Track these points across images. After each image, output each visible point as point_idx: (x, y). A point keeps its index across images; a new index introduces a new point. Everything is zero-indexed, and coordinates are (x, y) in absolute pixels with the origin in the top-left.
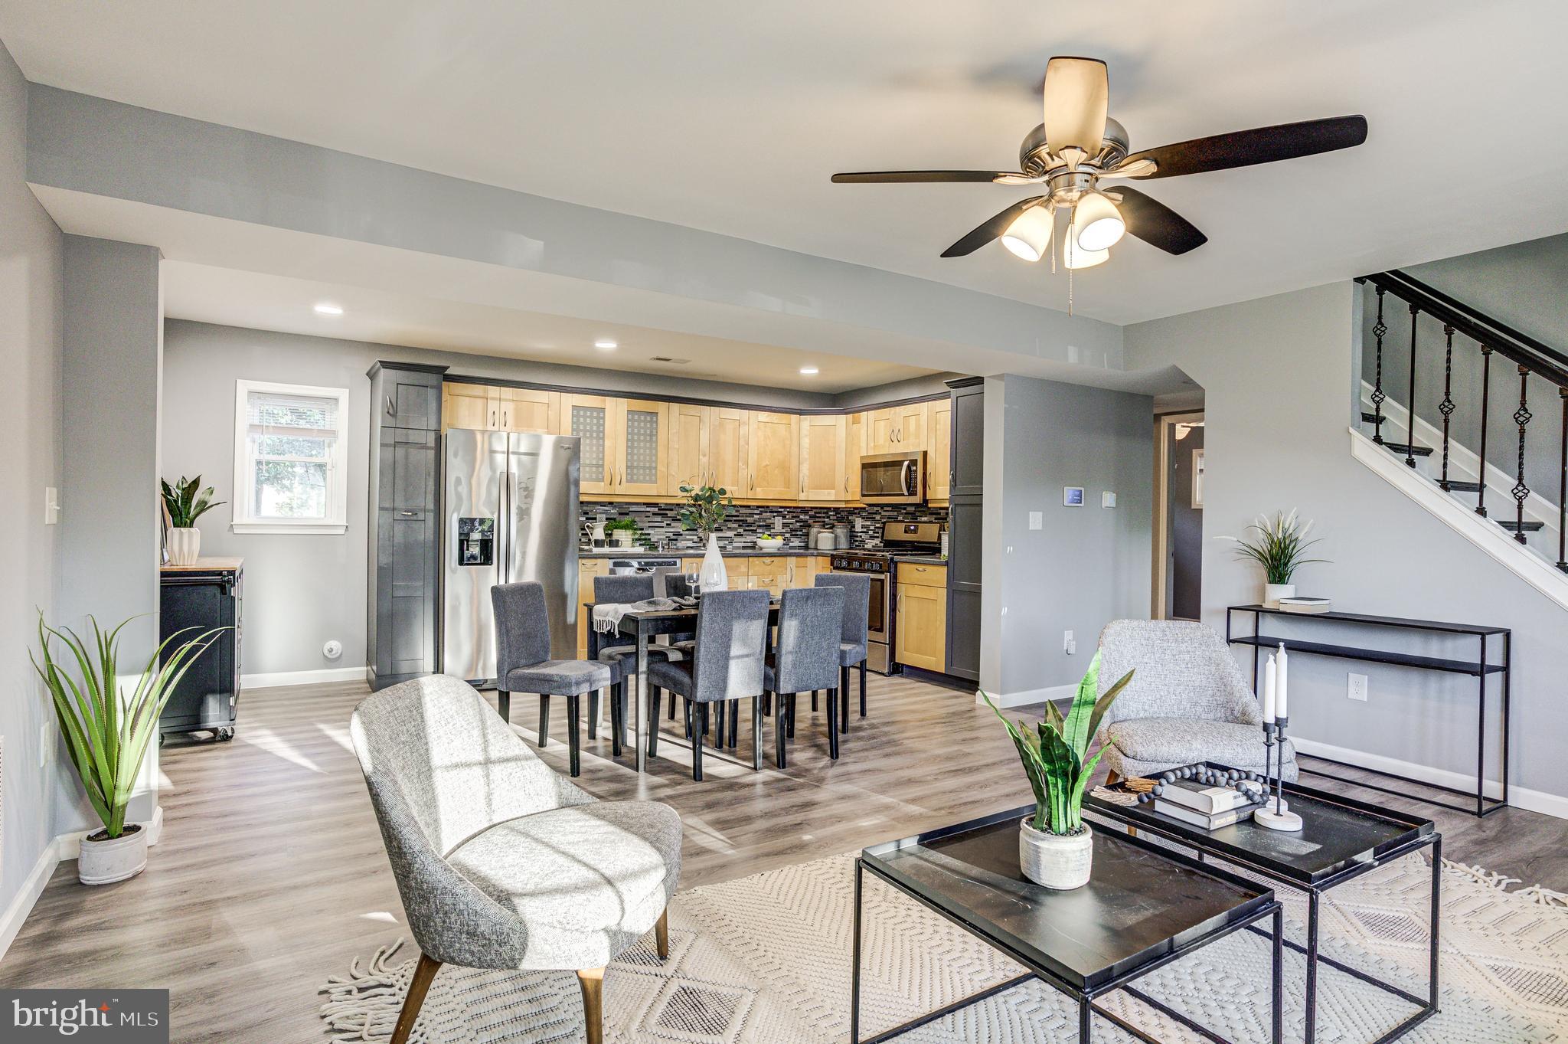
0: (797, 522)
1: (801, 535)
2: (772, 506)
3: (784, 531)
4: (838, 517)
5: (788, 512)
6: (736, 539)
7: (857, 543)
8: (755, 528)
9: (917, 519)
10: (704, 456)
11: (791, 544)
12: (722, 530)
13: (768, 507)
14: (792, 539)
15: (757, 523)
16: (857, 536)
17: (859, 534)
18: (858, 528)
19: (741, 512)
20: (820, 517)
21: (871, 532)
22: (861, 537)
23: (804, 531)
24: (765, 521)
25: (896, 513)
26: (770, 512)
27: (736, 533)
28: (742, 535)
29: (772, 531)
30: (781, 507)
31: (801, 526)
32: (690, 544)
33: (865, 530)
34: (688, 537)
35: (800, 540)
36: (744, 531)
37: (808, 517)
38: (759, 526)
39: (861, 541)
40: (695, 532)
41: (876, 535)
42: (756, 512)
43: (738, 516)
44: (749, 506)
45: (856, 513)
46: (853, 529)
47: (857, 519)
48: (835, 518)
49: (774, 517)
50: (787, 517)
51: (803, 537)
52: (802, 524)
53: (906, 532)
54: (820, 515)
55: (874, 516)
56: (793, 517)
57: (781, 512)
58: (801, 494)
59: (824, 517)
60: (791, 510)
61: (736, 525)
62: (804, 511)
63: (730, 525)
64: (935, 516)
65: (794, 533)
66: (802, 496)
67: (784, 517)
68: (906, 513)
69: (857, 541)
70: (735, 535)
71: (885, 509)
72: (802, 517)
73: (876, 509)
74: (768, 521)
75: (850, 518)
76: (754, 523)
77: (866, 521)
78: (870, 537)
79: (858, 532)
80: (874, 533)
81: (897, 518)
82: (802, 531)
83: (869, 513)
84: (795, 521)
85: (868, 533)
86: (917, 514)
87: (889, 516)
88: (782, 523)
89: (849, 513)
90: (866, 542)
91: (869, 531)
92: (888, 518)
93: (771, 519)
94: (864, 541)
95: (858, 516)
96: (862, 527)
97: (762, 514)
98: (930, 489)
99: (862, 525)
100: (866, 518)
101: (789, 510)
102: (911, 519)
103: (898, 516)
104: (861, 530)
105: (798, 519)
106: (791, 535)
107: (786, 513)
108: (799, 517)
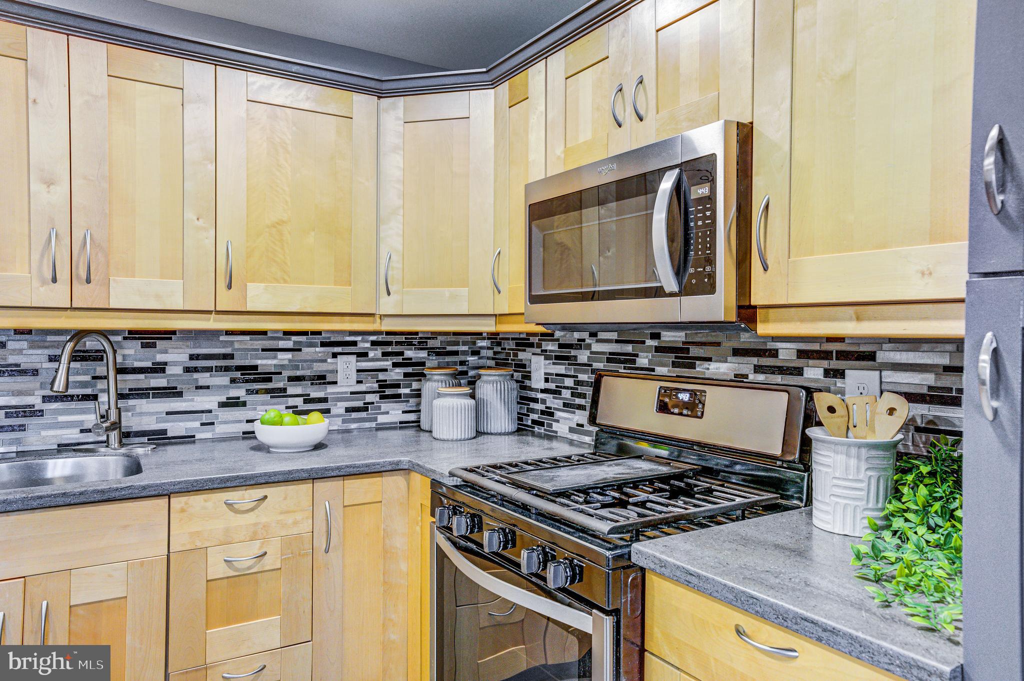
0: (395, 365)
1: (406, 395)
2: (328, 331)
3: (362, 388)
4: (495, 353)
5: (374, 343)
7: (535, 417)
8: (281, 385)
9: (693, 366)
11: (382, 419)
12: (180, 394)
13: (319, 333)
14: (385, 406)
15: (286, 373)
16: (535, 400)
17: (540, 396)
18: (537, 381)
19: (237, 346)
20: (456, 353)
21: (566, 394)
22: (544, 401)
25: (629, 348)
26: (323, 344)
28: (244, 404)
29: (331, 389)
31: (406, 375)
32: (73, 435)
33: (552, 386)
34: (62, 418)
35: (404, 406)
36: (249, 392)
37: (423, 354)
38: (291, 379)
39: (543, 412)
40: (90, 404)
41: (578, 401)
42: (282, 344)
43: (231, 356)
44: (264, 333)
46: (527, 383)
47: (535, 359)
48: (490, 353)
49: (335, 355)
50: (371, 354)
52: (410, 370)
53: (663, 408)
54: (455, 348)
55: (573, 352)
56: (385, 354)
57: (354, 344)
58: (384, 298)
59: (464, 353)
60: (380, 338)
61: (223, 380)
62: (411, 338)
63: (203, 378)
64: (755, 360)
65: (388, 392)
66: (387, 305)
67: (362, 355)
68: (658, 349)
69: (533, 411)
70: (222, 405)
71: (602, 335)
72: (409, 353)
73: (577, 335)
74: (319, 368)
75: (521, 355)
76: (280, 373)
77: (554, 364)
78: (565, 405)
79: (536, 390)
80: (573, 395)
81: (634, 362)
82: (410, 386)
83: (561, 346)
84: (390, 363)
85: (560, 393)
86: (694, 351)
87: (610, 354)
88: (358, 371)
89: (517, 345)
90: (558, 414)
91: (563, 390)
92: (609, 360)
93: (325, 361)
94: (552, 414)
95: (538, 351)
96: (547, 380)
97: (300, 350)
98: (766, 269)
99: (546, 374)
100: (557, 358)
101: (373, 338)
102: (674, 365)
103: (637, 355)
104: (542, 385)
105: (399, 359)
106: (382, 397)
107: (368, 345)
108: (401, 354)
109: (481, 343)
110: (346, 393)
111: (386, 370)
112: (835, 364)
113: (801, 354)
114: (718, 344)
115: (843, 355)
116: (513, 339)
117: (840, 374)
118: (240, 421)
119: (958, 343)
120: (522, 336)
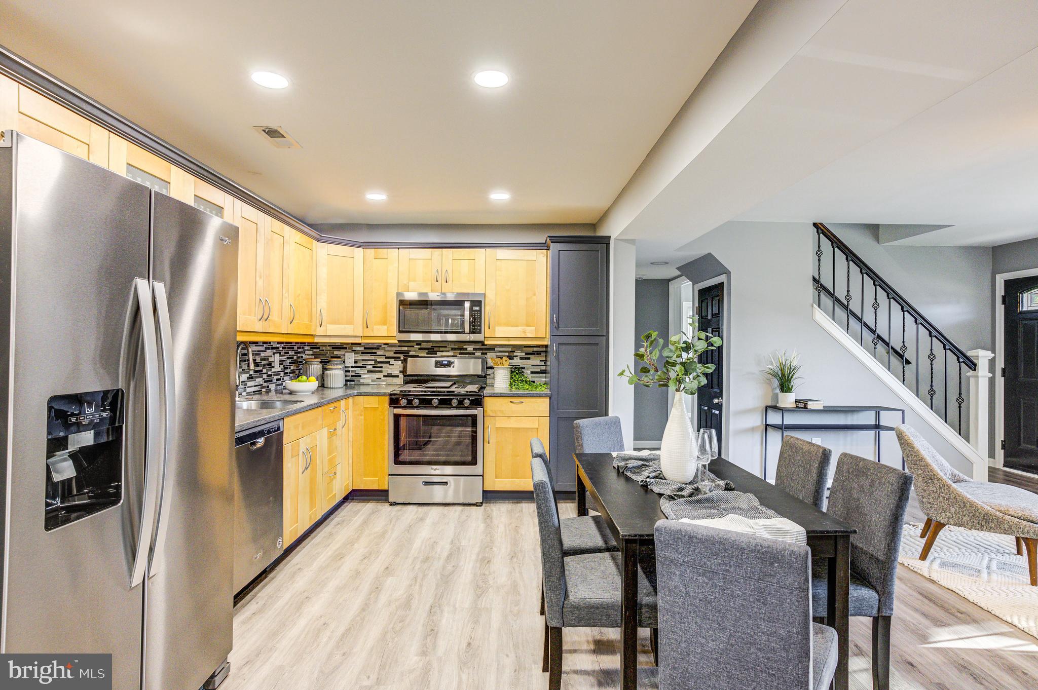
0: (288, 358)
1: (290, 373)
3: (280, 369)
5: (283, 348)
6: (249, 384)
8: (262, 368)
9: (436, 354)
10: (260, 278)
11: (284, 384)
13: (271, 342)
14: (285, 378)
15: (264, 362)
16: (349, 371)
17: (351, 369)
18: (350, 363)
19: (250, 349)
21: (369, 367)
22: (352, 371)
23: (292, 368)
24: (268, 359)
25: (406, 349)
26: (272, 348)
27: (248, 375)
28: (252, 378)
29: (273, 370)
30: (279, 343)
31: (290, 363)
33: (360, 365)
36: (255, 372)
37: (293, 353)
38: (264, 365)
39: (352, 376)
44: (257, 343)
45: (346, 348)
47: (347, 354)
48: (311, 352)
49: (274, 353)
50: (282, 353)
51: (291, 375)
53: (439, 366)
55: (374, 351)
57: (278, 348)
58: (318, 328)
64: (459, 351)
65: (286, 371)
66: (320, 331)
67: (280, 353)
68: (420, 349)
70: (248, 378)
72: (290, 352)
74: (270, 360)
75: (336, 353)
76: (261, 363)
77: (361, 356)
78: (368, 371)
79: (349, 367)
80: (373, 367)
81: (409, 353)
82: (290, 368)
83: (365, 348)
84: (286, 357)
85: (366, 367)
86: (436, 349)
87: (396, 351)
88: (280, 361)
89: (333, 348)
90: (363, 376)
91: (367, 366)
92: (395, 353)
93: (271, 356)
94: (360, 376)
95: (351, 350)
96: (356, 362)
97: (266, 351)
98: (489, 328)
99: (355, 360)
100: (362, 353)
101: (282, 345)
102: (427, 354)
103: (410, 351)
104: (354, 365)
105: (287, 355)
106: (285, 374)
107: (281, 349)
108: (288, 353)
109: (306, 348)
110: (276, 372)
111: (285, 361)
112: (484, 351)
113: (474, 349)
114: (446, 347)
115: (486, 349)
116: (329, 346)
117: (486, 354)
118: (252, 387)
119: (546, 346)
120: (337, 344)
